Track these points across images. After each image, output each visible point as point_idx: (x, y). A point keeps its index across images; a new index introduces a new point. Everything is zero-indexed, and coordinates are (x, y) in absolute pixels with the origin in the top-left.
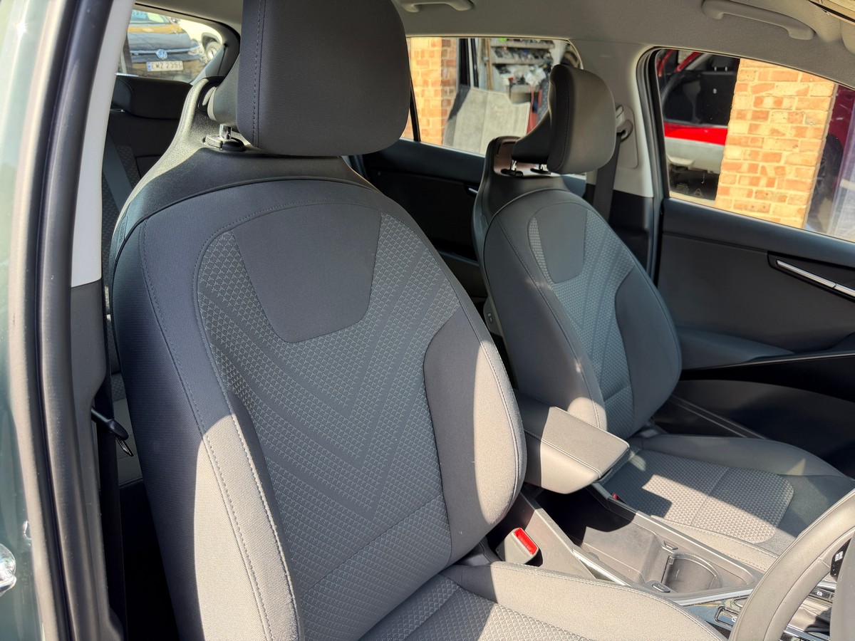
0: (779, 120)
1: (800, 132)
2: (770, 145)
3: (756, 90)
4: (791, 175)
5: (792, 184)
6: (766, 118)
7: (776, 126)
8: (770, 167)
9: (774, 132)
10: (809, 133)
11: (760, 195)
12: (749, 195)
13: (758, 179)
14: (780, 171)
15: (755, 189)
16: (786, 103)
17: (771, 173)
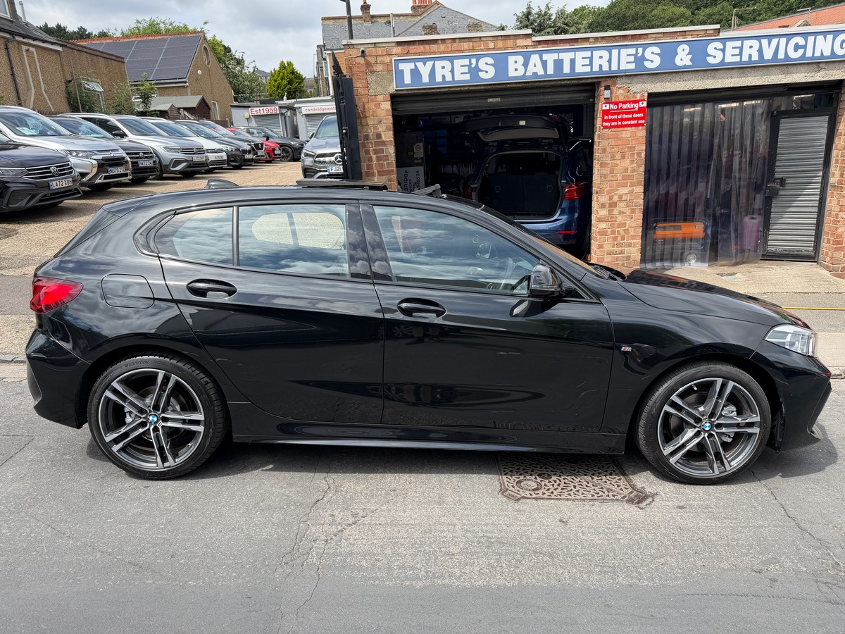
0: (622, 206)
1: (633, 211)
2: (620, 219)
3: (609, 192)
4: (632, 233)
5: (633, 237)
6: (616, 206)
7: (621, 209)
8: (621, 230)
9: (621, 212)
10: (637, 211)
11: (618, 245)
12: (613, 247)
13: (617, 237)
14: (627, 231)
15: (616, 243)
16: (624, 198)
17: (622, 232)
